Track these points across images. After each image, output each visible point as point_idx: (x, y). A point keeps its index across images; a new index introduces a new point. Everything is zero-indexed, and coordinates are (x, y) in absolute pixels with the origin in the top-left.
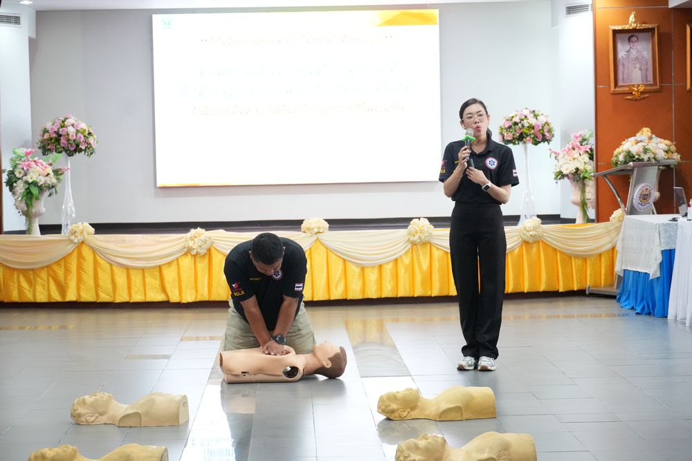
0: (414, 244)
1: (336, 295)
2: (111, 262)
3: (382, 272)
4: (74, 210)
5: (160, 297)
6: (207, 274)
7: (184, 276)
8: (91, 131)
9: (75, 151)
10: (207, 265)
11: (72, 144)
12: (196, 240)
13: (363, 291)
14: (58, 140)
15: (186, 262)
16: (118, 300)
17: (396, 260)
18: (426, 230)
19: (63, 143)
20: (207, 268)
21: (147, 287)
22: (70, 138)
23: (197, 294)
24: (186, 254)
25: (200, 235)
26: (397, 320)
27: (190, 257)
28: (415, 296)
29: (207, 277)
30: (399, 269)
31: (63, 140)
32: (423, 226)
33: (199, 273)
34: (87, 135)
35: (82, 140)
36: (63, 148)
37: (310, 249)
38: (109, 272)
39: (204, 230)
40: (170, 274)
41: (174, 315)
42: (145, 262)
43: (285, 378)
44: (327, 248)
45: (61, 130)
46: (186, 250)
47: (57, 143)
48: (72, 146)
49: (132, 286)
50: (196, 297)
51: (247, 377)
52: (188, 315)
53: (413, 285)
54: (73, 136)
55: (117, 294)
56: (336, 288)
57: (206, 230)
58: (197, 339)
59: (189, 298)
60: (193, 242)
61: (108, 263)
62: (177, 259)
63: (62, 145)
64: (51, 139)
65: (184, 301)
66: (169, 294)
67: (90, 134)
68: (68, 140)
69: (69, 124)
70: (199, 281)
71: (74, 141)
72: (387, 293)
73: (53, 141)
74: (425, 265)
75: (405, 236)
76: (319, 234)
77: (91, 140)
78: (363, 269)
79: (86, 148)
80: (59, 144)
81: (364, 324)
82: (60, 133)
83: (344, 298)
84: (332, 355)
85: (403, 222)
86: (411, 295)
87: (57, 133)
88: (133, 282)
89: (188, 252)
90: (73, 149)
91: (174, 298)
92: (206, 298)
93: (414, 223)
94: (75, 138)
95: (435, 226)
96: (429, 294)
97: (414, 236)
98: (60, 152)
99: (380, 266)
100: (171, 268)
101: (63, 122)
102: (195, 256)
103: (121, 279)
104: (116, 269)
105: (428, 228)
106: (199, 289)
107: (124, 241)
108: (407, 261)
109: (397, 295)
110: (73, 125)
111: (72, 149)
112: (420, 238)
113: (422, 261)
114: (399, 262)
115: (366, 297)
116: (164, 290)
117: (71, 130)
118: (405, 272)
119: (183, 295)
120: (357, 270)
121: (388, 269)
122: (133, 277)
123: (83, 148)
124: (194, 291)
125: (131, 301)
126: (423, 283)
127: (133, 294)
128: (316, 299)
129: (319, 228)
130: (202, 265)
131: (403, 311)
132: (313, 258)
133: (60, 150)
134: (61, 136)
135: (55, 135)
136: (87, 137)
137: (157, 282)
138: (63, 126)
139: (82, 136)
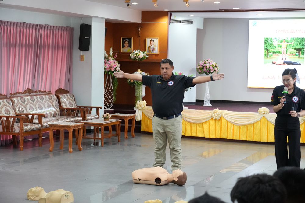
4: (209, 96)
9: (209, 73)
14: (203, 68)
31: (204, 69)
34: (214, 67)
35: (212, 69)
36: (205, 72)
45: (204, 64)
54: (208, 67)
63: (204, 70)
64: (200, 68)
67: (216, 66)
68: (206, 69)
71: (209, 69)
77: (216, 69)
87: (203, 66)
98: (203, 73)
101: (206, 61)
110: (209, 63)
111: (208, 72)
117: (208, 65)
123: (212, 72)
134: (204, 67)
135: (202, 67)
138: (205, 63)
139: (212, 67)
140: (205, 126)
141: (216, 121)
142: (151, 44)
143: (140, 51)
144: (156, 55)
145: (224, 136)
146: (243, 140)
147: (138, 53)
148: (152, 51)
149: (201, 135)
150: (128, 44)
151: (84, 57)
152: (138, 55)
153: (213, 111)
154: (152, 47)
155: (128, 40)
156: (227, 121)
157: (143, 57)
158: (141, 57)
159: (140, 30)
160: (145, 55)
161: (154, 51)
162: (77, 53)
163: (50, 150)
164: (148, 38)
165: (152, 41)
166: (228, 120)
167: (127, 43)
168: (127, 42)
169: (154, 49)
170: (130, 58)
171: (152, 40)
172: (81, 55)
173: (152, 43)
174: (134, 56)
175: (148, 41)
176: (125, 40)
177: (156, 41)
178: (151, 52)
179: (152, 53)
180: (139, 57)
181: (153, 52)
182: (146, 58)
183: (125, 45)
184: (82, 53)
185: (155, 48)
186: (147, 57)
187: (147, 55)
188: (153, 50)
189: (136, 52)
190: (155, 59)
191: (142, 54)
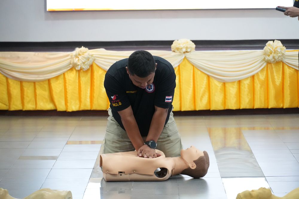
0: (268, 63)
1: (201, 106)
2: (7, 76)
3: (241, 87)
5: (49, 106)
6: (89, 87)
7: (69, 88)
10: (90, 79)
12: (80, 57)
13: (225, 103)
15: (72, 76)
16: (13, 108)
17: (253, 77)
18: (279, 51)
20: (89, 81)
21: (38, 97)
23: (80, 105)
24: (71, 69)
25: (84, 53)
26: (254, 129)
27: (74, 72)
28: (270, 107)
29: (89, 90)
30: (256, 85)
32: (276, 48)
33: (83, 86)
37: (179, 66)
38: (5, 84)
39: (87, 49)
40: (57, 87)
41: (61, 122)
42: (36, 76)
43: (156, 177)
44: (193, 66)
46: (71, 66)
49: (25, 97)
50: (80, 107)
51: (124, 177)
52: (73, 122)
53: (267, 98)
55: (12, 103)
56: (201, 100)
57: (89, 49)
58: (81, 143)
59: (73, 107)
60: (77, 59)
61: (5, 76)
62: (64, 74)
65: (70, 110)
66: (57, 104)
70: (82, 93)
72: (245, 104)
74: (278, 81)
75: (261, 56)
76: (187, 54)
78: (224, 84)
81: (225, 131)
83: (208, 108)
84: (196, 158)
85: (259, 44)
86: (266, 107)
88: (25, 93)
89: (73, 67)
91: (61, 107)
92: (88, 108)
93: (269, 45)
95: (287, 48)
96: (281, 106)
97: (269, 55)
99: (240, 82)
100: (58, 82)
102: (79, 71)
103: (15, 91)
104: (11, 82)
105: (281, 49)
106: (83, 100)
107: (18, 58)
108: (262, 77)
109: (254, 107)
112: (274, 57)
113: (276, 77)
114: (256, 78)
115: (226, 108)
116: (52, 100)
118: (261, 87)
119: (68, 104)
120: (219, 85)
121: (246, 84)
122: (25, 89)
124: (78, 102)
125: (24, 110)
126: (276, 97)
127: (26, 104)
128: (183, 109)
129: (187, 48)
130: (85, 79)
131: (259, 121)
132: (181, 74)
137: (46, 94)
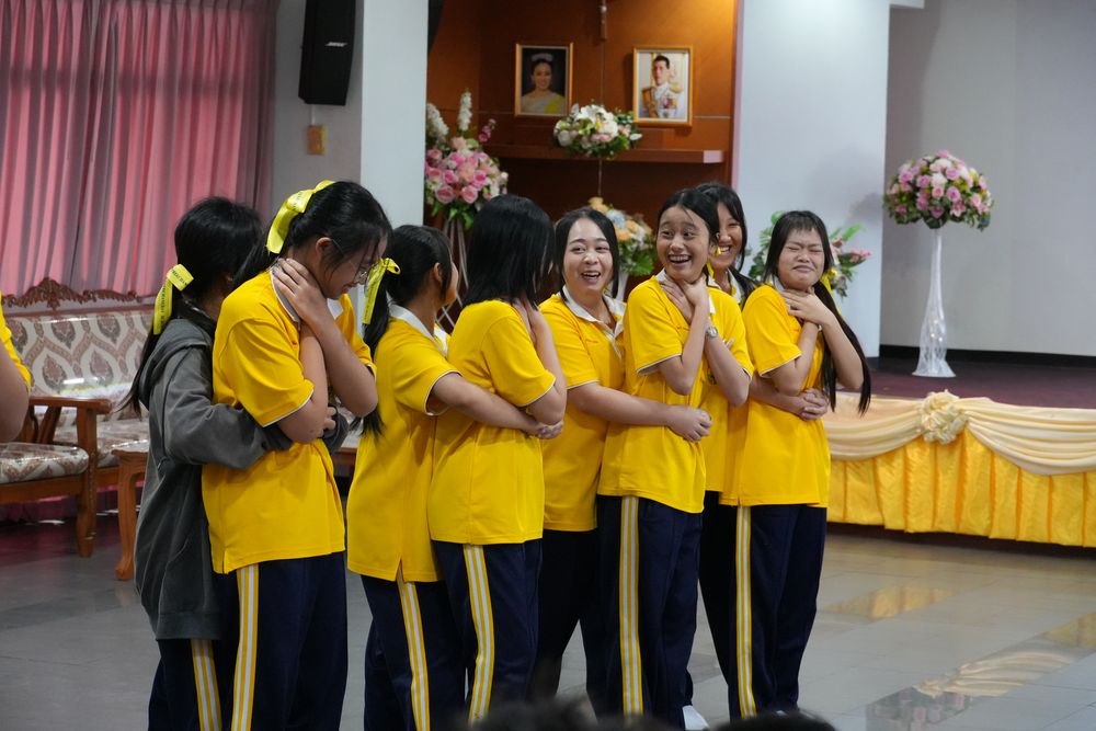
8: (982, 183)
9: (944, 218)
11: (935, 206)
14: (912, 197)
19: (921, 204)
22: (934, 193)
31: (921, 199)
34: (968, 191)
35: (955, 200)
36: (922, 213)
45: (920, 178)
47: (912, 202)
48: (936, 210)
54: (939, 191)
63: (919, 207)
64: (900, 195)
67: (977, 188)
68: (930, 198)
69: (938, 169)
71: (941, 200)
73: (904, 198)
77: (976, 200)
79: (963, 214)
80: (914, 205)
82: (918, 185)
87: (913, 184)
90: (939, 215)
94: (942, 194)
98: (915, 220)
101: (929, 163)
110: (944, 172)
111: (937, 215)
117: (938, 180)
123: (958, 214)
133: (915, 216)
134: (918, 189)
135: (908, 188)
136: (969, 195)
138: (926, 172)
139: (957, 192)
140: (883, 472)
141: (939, 450)
142: (656, 77)
143: (602, 110)
144: (681, 130)
145: (977, 525)
146: (1065, 544)
147: (593, 119)
148: (661, 111)
149: (865, 517)
150: (549, 77)
151: (326, 134)
152: (593, 131)
153: (921, 403)
154: (661, 92)
155: (549, 57)
156: (992, 452)
157: (616, 138)
158: (607, 139)
159: (604, 9)
160: (626, 131)
161: (671, 111)
162: (292, 115)
163: (118, 572)
164: (644, 49)
165: (663, 63)
166: (996, 444)
167: (543, 72)
168: (543, 68)
169: (669, 103)
170: (556, 142)
171: (660, 58)
172: (311, 126)
173: (663, 74)
174: (574, 133)
175: (642, 62)
176: (535, 58)
177: (680, 63)
178: (657, 116)
179: (662, 120)
180: (596, 137)
181: (666, 115)
182: (632, 143)
183: (536, 78)
184: (317, 114)
185: (674, 96)
186: (636, 137)
187: (635, 127)
188: (666, 107)
189: (583, 113)
190: (677, 148)
191: (609, 126)
